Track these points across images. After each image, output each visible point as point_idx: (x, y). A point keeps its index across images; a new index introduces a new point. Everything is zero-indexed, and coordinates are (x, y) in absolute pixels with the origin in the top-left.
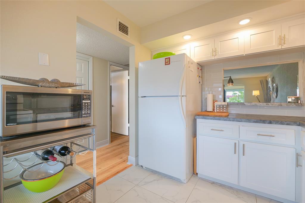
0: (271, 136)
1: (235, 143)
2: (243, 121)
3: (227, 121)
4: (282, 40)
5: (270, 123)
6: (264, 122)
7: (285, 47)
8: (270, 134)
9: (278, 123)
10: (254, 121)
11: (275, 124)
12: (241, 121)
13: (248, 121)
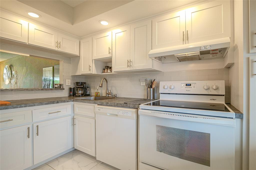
0: (58, 112)
1: (29, 128)
2: (36, 105)
3: (17, 108)
4: (58, 44)
5: (58, 102)
6: (53, 103)
7: (59, 50)
8: (57, 111)
9: (62, 102)
10: (46, 103)
11: (61, 103)
12: (35, 106)
13: (40, 104)
